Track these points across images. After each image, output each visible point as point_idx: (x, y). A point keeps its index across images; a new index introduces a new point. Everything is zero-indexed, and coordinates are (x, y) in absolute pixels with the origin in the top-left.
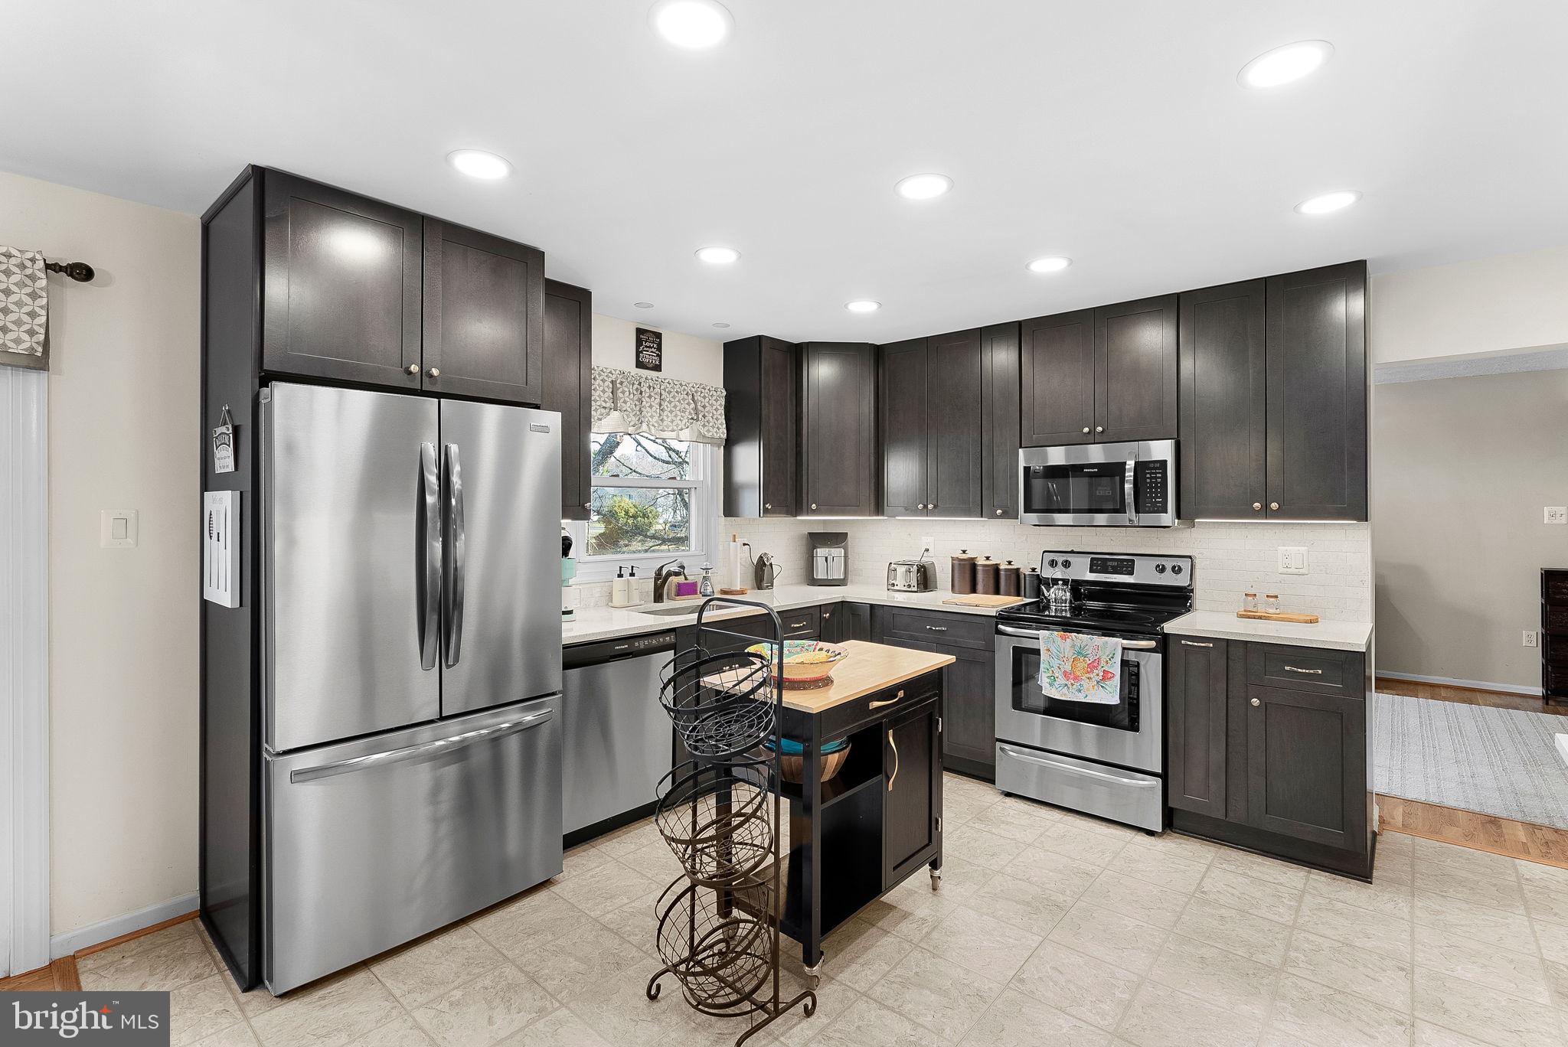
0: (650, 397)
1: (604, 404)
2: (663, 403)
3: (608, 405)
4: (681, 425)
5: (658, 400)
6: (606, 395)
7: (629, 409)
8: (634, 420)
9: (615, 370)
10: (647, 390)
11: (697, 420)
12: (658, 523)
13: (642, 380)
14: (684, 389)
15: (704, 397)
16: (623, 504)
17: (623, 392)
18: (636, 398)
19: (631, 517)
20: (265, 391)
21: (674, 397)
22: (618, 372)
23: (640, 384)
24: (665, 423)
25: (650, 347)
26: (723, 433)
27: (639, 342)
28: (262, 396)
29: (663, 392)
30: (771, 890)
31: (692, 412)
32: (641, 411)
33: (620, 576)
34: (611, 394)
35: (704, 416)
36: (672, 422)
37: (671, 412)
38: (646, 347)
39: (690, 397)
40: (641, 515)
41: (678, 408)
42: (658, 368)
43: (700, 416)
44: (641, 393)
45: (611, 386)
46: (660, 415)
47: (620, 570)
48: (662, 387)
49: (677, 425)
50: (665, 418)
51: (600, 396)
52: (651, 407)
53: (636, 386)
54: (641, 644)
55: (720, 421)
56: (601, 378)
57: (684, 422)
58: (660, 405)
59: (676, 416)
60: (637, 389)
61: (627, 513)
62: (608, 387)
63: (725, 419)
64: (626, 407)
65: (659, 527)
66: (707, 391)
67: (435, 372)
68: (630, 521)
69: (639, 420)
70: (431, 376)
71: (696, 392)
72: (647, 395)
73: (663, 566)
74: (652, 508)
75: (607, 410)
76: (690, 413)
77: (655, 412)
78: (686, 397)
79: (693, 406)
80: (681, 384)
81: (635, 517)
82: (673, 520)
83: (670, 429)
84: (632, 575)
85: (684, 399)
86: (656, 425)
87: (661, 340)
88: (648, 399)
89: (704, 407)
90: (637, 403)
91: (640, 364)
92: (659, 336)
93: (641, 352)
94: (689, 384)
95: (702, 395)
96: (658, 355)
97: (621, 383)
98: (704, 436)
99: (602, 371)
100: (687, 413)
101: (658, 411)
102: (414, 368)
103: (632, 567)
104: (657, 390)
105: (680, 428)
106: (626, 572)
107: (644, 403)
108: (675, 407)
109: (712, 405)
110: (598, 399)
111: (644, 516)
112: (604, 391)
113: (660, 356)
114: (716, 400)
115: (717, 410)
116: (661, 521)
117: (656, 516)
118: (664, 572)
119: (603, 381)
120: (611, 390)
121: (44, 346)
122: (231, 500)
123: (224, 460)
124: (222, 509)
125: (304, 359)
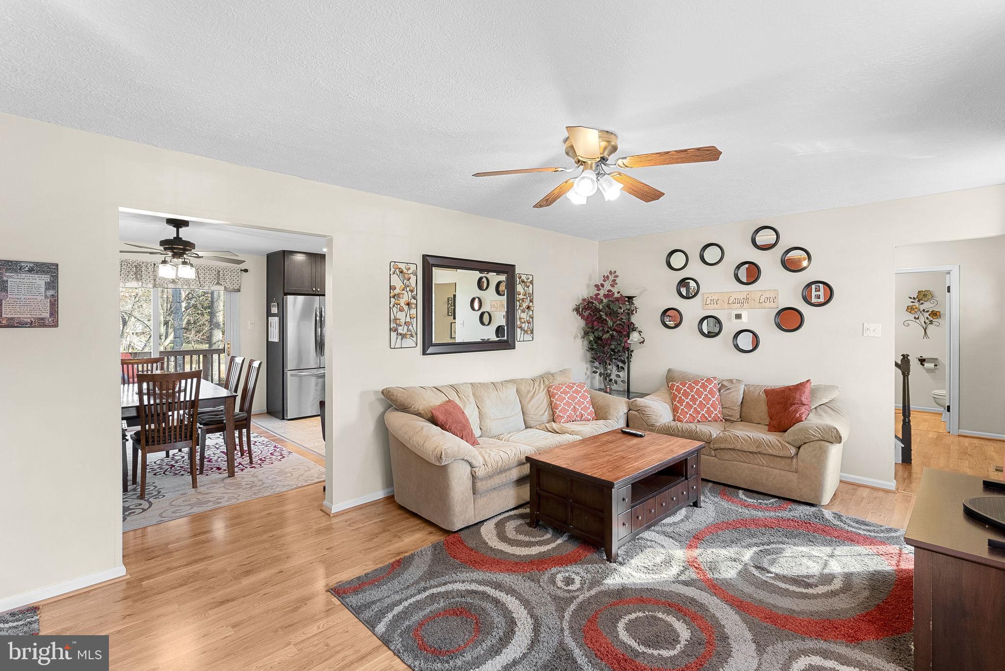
28: (284, 298)
67: (319, 290)
102: (314, 289)
121: (240, 287)
122: (276, 319)
123: (274, 310)
124: (274, 321)
125: (292, 289)
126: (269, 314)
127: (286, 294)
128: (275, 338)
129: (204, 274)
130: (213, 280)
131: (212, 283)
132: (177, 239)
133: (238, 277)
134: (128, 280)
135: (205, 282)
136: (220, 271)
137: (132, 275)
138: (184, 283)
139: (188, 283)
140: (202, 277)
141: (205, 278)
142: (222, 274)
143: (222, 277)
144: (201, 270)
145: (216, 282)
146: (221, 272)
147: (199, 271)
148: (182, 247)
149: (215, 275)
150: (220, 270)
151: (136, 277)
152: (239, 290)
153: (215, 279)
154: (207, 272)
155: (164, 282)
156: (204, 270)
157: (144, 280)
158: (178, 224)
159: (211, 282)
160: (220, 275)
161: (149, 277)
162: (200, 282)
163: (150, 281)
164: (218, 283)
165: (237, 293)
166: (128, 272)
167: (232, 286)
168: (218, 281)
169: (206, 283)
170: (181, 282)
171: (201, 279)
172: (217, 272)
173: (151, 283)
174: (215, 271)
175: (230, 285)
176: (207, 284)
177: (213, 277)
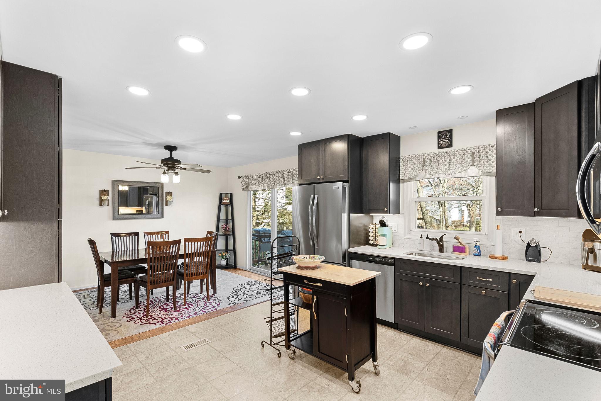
0: (443, 161)
2: (450, 161)
3: (420, 169)
4: (462, 170)
8: (432, 172)
10: (442, 158)
11: (474, 165)
13: (442, 154)
15: (482, 152)
17: (427, 162)
21: (458, 157)
22: (427, 154)
23: (438, 156)
24: (451, 171)
25: (445, 138)
27: (439, 138)
29: (451, 156)
32: (435, 168)
34: (422, 164)
36: (456, 169)
37: (456, 165)
38: (442, 138)
39: (471, 155)
42: (451, 146)
44: (438, 160)
45: (423, 161)
52: (442, 165)
53: (435, 158)
54: (377, 259)
57: (464, 168)
64: (426, 168)
66: (484, 148)
70: (322, 178)
71: (476, 151)
77: (445, 167)
78: (468, 155)
79: (471, 159)
84: (427, 238)
85: (466, 157)
86: (443, 173)
87: (451, 133)
90: (434, 165)
91: (439, 147)
93: (440, 141)
94: (471, 148)
97: (428, 158)
100: (467, 163)
102: (318, 177)
103: (427, 235)
104: (448, 156)
107: (439, 164)
108: (458, 162)
112: (419, 163)
113: (451, 140)
114: (493, 151)
115: (493, 157)
119: (419, 159)
132: (171, 159)
158: (171, 148)
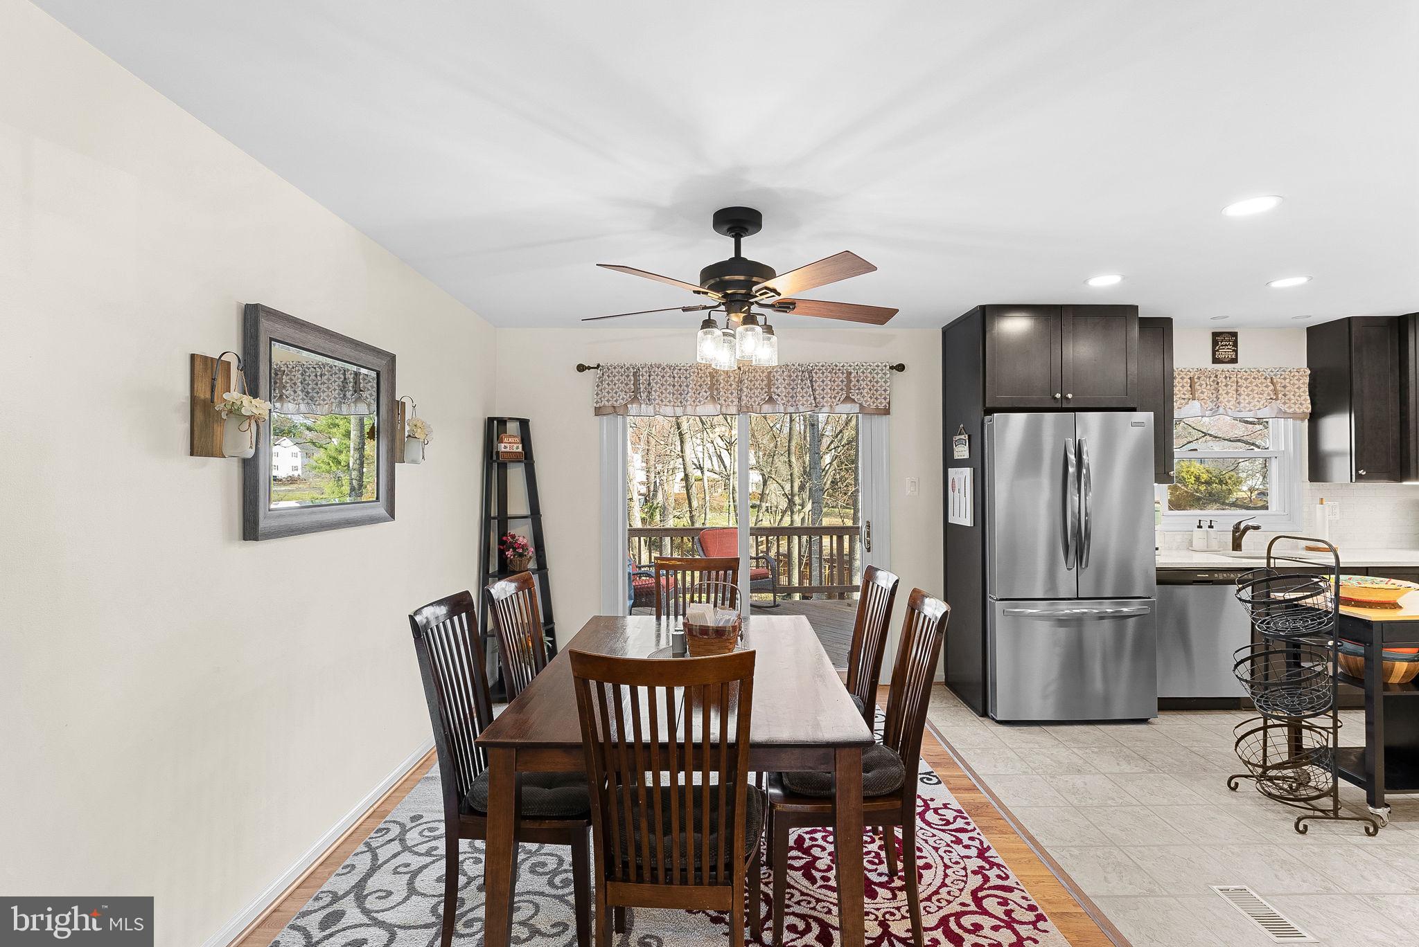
0: (1226, 385)
1: (1183, 396)
2: (1239, 388)
3: (1187, 396)
4: (1260, 405)
5: (1234, 387)
6: (1185, 389)
7: (1206, 398)
8: (1211, 405)
9: (1193, 369)
10: (1224, 380)
11: (1277, 399)
12: (1240, 490)
13: (1218, 373)
14: (1262, 375)
15: (1285, 379)
16: (1192, 469)
17: (1201, 385)
18: (1213, 387)
19: (1203, 483)
20: (987, 418)
21: (1251, 383)
22: (1195, 370)
23: (1216, 376)
24: (1242, 405)
25: (1226, 345)
26: (1307, 408)
27: (1215, 343)
28: (986, 421)
29: (1239, 380)
30: (1330, 733)
31: (1271, 393)
32: (1218, 398)
33: (1200, 527)
34: (1189, 388)
35: (1285, 395)
36: (1249, 403)
37: (1248, 395)
38: (1222, 345)
39: (1269, 380)
40: (1217, 481)
41: (1255, 392)
42: (1234, 361)
43: (1280, 396)
44: (1218, 383)
45: (1189, 381)
46: (1237, 399)
47: (1200, 523)
48: (1239, 376)
49: (1255, 406)
50: (1242, 401)
51: (1180, 389)
52: (1227, 393)
53: (1212, 379)
54: (1221, 576)
55: (1303, 398)
56: (1180, 377)
57: (1262, 403)
58: (1237, 391)
59: (1253, 398)
60: (1213, 381)
61: (1197, 478)
62: (1187, 382)
63: (1310, 395)
64: (1202, 396)
65: (1241, 495)
66: (1287, 373)
67: (1070, 396)
68: (1203, 488)
69: (1215, 406)
70: (1067, 398)
71: (1275, 375)
72: (1224, 384)
73: (1241, 522)
74: (1232, 473)
75: (1186, 401)
76: (1269, 394)
77: (1232, 397)
78: (1264, 381)
79: (1272, 387)
80: (1259, 371)
81: (1208, 483)
82: (1261, 487)
83: (1248, 409)
84: (1211, 527)
85: (1262, 383)
86: (1232, 407)
87: (1237, 338)
88: (1225, 388)
89: (1285, 387)
90: (1214, 392)
91: (1216, 360)
92: (1235, 335)
93: (1218, 351)
94: (1267, 369)
95: (1282, 377)
96: (1234, 350)
97: (1199, 378)
98: (1285, 412)
99: (1181, 371)
100: (1265, 395)
101: (1235, 396)
102: (1058, 396)
103: (1211, 521)
104: (1234, 379)
105: (1258, 407)
106: (1205, 525)
107: (1220, 392)
108: (1252, 391)
109: (1294, 384)
110: (1177, 392)
111: (1221, 482)
112: (1183, 386)
113: (1236, 352)
114: (1299, 380)
115: (1299, 388)
116: (1245, 488)
117: (1238, 482)
118: (1242, 526)
119: (1182, 378)
120: (1189, 385)
121: (889, 403)
122: (967, 472)
123: (961, 452)
124: (962, 477)
125: (1003, 398)
126: (949, 461)
127: (989, 411)
128: (963, 516)
129: (823, 381)
130: (838, 393)
131: (838, 399)
132: (737, 262)
133: (886, 382)
134: (700, 402)
135: (823, 398)
136: (851, 373)
137: (706, 392)
138: (788, 401)
139: (795, 402)
140: (819, 386)
141: (823, 390)
142: (855, 377)
143: (855, 386)
144: (816, 373)
145: (844, 396)
146: (853, 375)
147: (814, 375)
148: (742, 278)
149: (842, 381)
150: (851, 369)
151: (712, 397)
152: (887, 412)
153: (842, 389)
154: (827, 377)
155: (755, 402)
156: (823, 373)
157: (722, 401)
159: (835, 398)
160: (851, 381)
161: (732, 394)
162: (815, 399)
163: (732, 402)
164: (848, 399)
165: (884, 417)
166: (700, 386)
167: (874, 402)
168: (848, 393)
169: (825, 400)
170: (782, 399)
171: (817, 392)
172: (845, 375)
173: (735, 403)
174: (843, 373)
175: (870, 401)
176: (827, 402)
177: (838, 386)
